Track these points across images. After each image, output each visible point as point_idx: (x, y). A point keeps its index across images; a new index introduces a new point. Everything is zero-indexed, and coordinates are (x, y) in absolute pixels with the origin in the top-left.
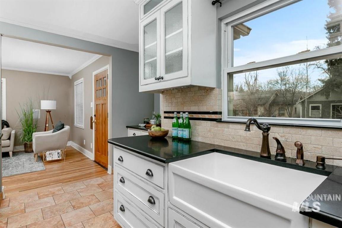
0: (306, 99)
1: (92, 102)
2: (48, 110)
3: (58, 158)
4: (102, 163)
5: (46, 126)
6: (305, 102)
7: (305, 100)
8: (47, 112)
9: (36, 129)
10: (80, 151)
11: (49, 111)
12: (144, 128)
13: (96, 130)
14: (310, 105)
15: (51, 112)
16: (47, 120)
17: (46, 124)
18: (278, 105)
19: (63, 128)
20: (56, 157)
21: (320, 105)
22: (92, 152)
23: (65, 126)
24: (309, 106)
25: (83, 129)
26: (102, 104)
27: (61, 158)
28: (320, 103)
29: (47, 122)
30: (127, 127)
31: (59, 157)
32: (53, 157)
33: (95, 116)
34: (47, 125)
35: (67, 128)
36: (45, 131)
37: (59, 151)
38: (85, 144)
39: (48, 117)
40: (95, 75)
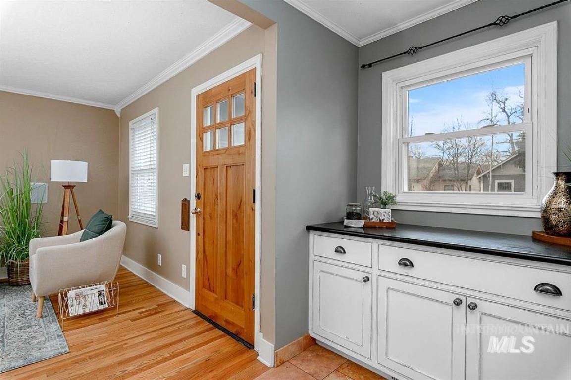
0: (490, 170)
1: (188, 161)
2: (67, 184)
3: (101, 307)
4: (226, 321)
5: (62, 221)
6: (489, 176)
7: (489, 172)
8: (67, 187)
9: (38, 228)
10: (146, 280)
11: (69, 186)
12: (362, 231)
13: (202, 234)
14: (497, 182)
15: (74, 189)
16: (66, 206)
17: (63, 215)
18: (444, 180)
19: (109, 227)
20: (93, 305)
21: (512, 182)
22: (187, 288)
23: (114, 222)
24: (495, 182)
25: (157, 228)
26: (227, 167)
27: (106, 306)
28: (511, 179)
29: (66, 212)
30: (309, 228)
31: (101, 303)
32: (88, 303)
33: (198, 197)
34: (66, 219)
35: (119, 227)
36: (60, 234)
37: (103, 287)
38: (160, 263)
39: (67, 200)
40: (198, 96)
